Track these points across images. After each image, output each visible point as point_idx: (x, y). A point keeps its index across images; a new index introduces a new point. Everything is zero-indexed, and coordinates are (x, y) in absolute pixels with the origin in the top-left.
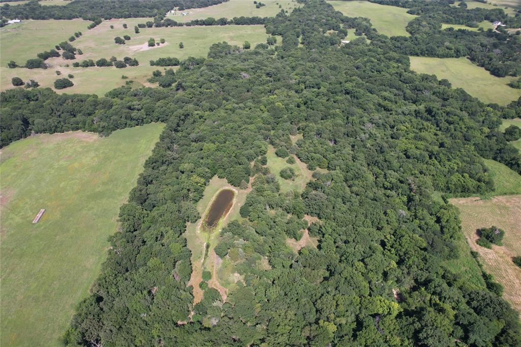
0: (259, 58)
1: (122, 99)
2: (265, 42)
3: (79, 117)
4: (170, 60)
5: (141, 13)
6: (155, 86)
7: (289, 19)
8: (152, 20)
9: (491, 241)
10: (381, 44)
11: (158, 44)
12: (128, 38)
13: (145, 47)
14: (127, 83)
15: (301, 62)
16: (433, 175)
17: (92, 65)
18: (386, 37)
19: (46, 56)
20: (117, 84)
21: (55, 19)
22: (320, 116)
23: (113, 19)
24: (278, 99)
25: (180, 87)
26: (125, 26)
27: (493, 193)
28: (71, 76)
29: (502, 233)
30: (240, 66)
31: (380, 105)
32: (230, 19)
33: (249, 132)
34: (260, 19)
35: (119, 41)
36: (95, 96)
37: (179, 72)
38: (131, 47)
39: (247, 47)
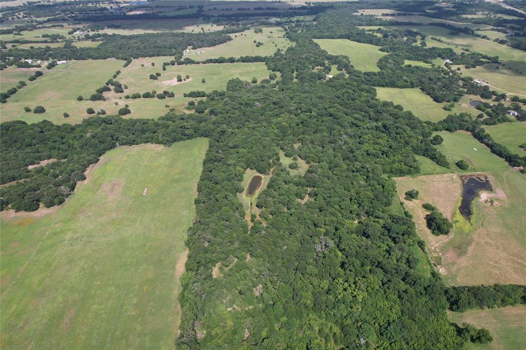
0: (266, 91)
1: (174, 122)
2: (268, 78)
3: (147, 134)
4: (198, 93)
5: (162, 53)
6: (193, 112)
7: (284, 57)
8: (172, 58)
9: (412, 197)
10: (356, 78)
11: (185, 80)
12: (159, 75)
13: (175, 82)
14: (171, 110)
15: (297, 94)
16: (383, 164)
17: (139, 97)
18: (360, 72)
19: (101, 91)
20: (163, 111)
21: (93, 59)
22: (312, 131)
23: (140, 58)
24: (283, 120)
25: (212, 112)
26: (153, 64)
27: (418, 174)
28: (127, 106)
29: (417, 193)
30: (253, 97)
31: (352, 123)
32: (237, 57)
33: (267, 142)
34: (262, 58)
35: (152, 77)
36: (153, 120)
37: (207, 102)
38: (164, 82)
39: (255, 82)
